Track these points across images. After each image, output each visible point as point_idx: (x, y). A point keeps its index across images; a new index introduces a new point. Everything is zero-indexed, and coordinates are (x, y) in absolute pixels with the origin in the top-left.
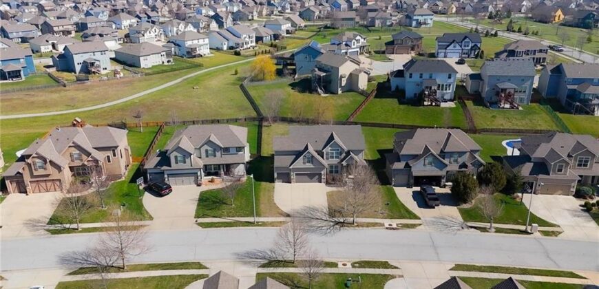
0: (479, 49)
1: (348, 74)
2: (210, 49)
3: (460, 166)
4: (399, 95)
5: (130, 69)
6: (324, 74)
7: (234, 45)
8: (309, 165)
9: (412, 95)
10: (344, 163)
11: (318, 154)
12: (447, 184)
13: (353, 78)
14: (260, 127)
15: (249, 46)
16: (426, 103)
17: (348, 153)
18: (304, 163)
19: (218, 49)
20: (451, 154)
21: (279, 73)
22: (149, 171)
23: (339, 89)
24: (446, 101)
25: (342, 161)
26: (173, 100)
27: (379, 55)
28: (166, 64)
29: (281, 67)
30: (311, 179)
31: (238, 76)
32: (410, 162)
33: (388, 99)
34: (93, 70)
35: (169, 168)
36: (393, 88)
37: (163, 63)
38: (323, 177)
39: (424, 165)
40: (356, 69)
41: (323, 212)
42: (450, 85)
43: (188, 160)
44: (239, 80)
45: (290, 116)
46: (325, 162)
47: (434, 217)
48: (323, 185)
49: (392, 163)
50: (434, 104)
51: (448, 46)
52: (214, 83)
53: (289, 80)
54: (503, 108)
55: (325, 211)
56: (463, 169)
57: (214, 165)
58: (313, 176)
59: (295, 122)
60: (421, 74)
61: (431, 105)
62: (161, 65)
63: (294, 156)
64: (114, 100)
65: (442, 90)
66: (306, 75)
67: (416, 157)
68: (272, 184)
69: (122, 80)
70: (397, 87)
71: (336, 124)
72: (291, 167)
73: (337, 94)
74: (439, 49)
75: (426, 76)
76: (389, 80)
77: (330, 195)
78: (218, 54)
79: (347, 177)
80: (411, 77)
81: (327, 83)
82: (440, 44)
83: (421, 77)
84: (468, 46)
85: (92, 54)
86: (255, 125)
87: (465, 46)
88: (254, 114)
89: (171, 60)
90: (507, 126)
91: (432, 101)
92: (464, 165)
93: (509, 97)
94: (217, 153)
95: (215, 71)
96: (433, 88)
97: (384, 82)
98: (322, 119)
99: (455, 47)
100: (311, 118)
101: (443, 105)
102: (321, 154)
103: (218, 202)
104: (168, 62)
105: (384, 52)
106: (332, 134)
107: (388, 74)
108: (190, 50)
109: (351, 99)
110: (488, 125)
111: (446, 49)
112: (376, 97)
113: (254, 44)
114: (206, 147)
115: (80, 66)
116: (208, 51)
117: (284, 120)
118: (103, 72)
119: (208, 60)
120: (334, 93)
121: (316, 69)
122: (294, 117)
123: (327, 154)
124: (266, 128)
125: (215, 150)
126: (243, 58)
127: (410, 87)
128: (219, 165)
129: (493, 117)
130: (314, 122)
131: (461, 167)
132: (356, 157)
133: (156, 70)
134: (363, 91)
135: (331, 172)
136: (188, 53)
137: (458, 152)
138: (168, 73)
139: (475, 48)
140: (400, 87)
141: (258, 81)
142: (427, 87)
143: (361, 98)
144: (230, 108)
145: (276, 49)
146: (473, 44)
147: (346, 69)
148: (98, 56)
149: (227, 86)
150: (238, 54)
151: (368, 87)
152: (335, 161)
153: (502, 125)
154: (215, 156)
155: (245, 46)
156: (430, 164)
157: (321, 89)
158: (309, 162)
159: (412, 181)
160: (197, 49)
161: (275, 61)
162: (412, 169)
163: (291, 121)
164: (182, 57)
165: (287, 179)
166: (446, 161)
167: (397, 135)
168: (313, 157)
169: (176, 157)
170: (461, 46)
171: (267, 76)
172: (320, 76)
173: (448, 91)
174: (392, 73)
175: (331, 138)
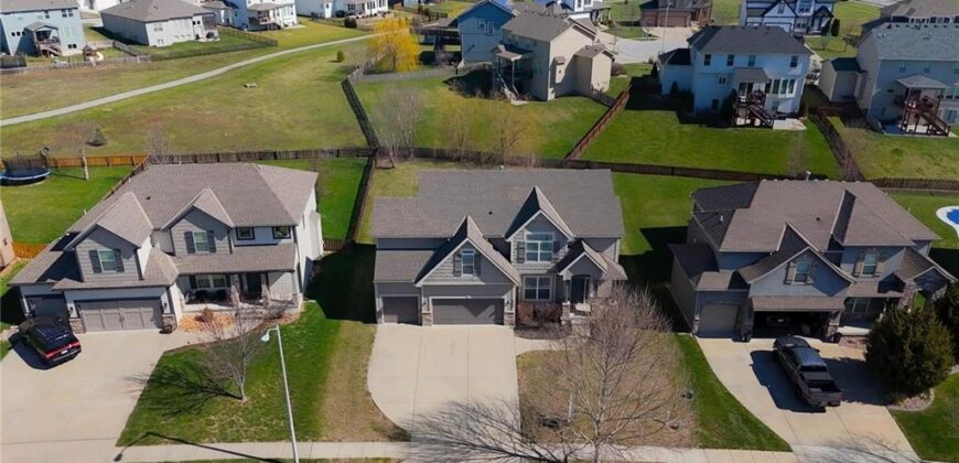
0: (831, 15)
1: (569, 58)
2: (298, 15)
3: (881, 283)
4: (681, 103)
5: (126, 47)
6: (519, 57)
7: (346, 9)
8: (469, 279)
9: (709, 103)
10: (566, 274)
11: (495, 248)
12: (840, 330)
13: (580, 65)
14: (368, 169)
15: (374, 11)
16: (740, 121)
17: (576, 247)
18: (456, 273)
19: (314, 17)
20: (860, 252)
21: (427, 60)
22: (24, 292)
23: (550, 90)
24: (782, 117)
25: (561, 266)
26: (190, 108)
27: (629, 28)
28: (203, 39)
29: (431, 49)
30: (476, 315)
31: (343, 64)
32: (744, 272)
33: (656, 112)
34: (42, 47)
35: (77, 285)
36: (666, 89)
37: (198, 37)
38: (507, 310)
39: (786, 282)
40: (587, 47)
41: (505, 423)
42: (792, 82)
43: (128, 263)
44: (342, 72)
45: (436, 145)
46: (512, 270)
47: (832, 445)
48: (506, 330)
49: (695, 273)
50: (758, 122)
51: (768, 10)
52: (291, 77)
53: (446, 72)
54: (915, 133)
55: (510, 418)
56: (891, 294)
57: (213, 274)
58: (481, 306)
59: (450, 159)
60: (731, 57)
61: (752, 124)
62: (192, 42)
63: (431, 253)
64: (58, 107)
65: (776, 92)
66: (481, 63)
67: (763, 260)
68: (371, 327)
69: (98, 68)
70: (675, 84)
71: (543, 166)
72: (419, 284)
73: (546, 100)
74: (748, 16)
75: (741, 60)
76: (655, 71)
77: (525, 365)
78: (312, 24)
79: (573, 309)
80: (707, 63)
81: (525, 76)
82: (750, 5)
83: (730, 63)
84: (807, 10)
85: (43, 14)
86: (359, 165)
87: (802, 10)
88: (360, 141)
89: (216, 32)
90: (932, 173)
91: (752, 116)
92: (894, 283)
93: (926, 110)
94: (217, 242)
95: (300, 55)
96: (755, 87)
97: (645, 77)
98: (510, 154)
99: (781, 11)
100: (486, 151)
101: (778, 125)
102: (503, 248)
103: (202, 389)
104: (208, 36)
105: (637, 24)
106: (534, 191)
107: (651, 62)
108: (256, 16)
109: (576, 111)
110: (887, 171)
111: (762, 16)
112: (628, 107)
113: (385, 8)
114: (185, 226)
115: (18, 39)
116: (294, 18)
117: (424, 154)
118: (67, 52)
119: (291, 34)
120: (540, 98)
121: (502, 47)
122: (447, 147)
123: (518, 249)
124: (382, 172)
125: (211, 235)
126: (360, 32)
127: (704, 84)
128: (228, 275)
129: (897, 151)
130: (492, 161)
131: (883, 287)
132: (597, 257)
133: (178, 50)
134: (600, 93)
135: (530, 294)
136: (252, 20)
137: (879, 248)
138: (202, 57)
139: (823, 12)
140: (681, 88)
141: (382, 72)
142: (742, 86)
143: (599, 110)
144: (309, 128)
145: (427, 19)
146: (819, 6)
147: (565, 46)
148: (56, 18)
149: (315, 83)
150: (351, 25)
151: (612, 88)
152: (540, 266)
153: (919, 170)
154: (213, 250)
155: (368, 12)
156: (802, 278)
157: (511, 89)
158: (468, 270)
159: (749, 323)
160: (271, 13)
161: (422, 38)
162: (752, 293)
163: (441, 157)
164: (240, 28)
165: (409, 312)
166: (845, 271)
167: (700, 194)
168: (479, 256)
169: (93, 255)
170: (794, 11)
171: (400, 64)
172: (509, 61)
173: (788, 95)
174: (663, 57)
175: (532, 205)
